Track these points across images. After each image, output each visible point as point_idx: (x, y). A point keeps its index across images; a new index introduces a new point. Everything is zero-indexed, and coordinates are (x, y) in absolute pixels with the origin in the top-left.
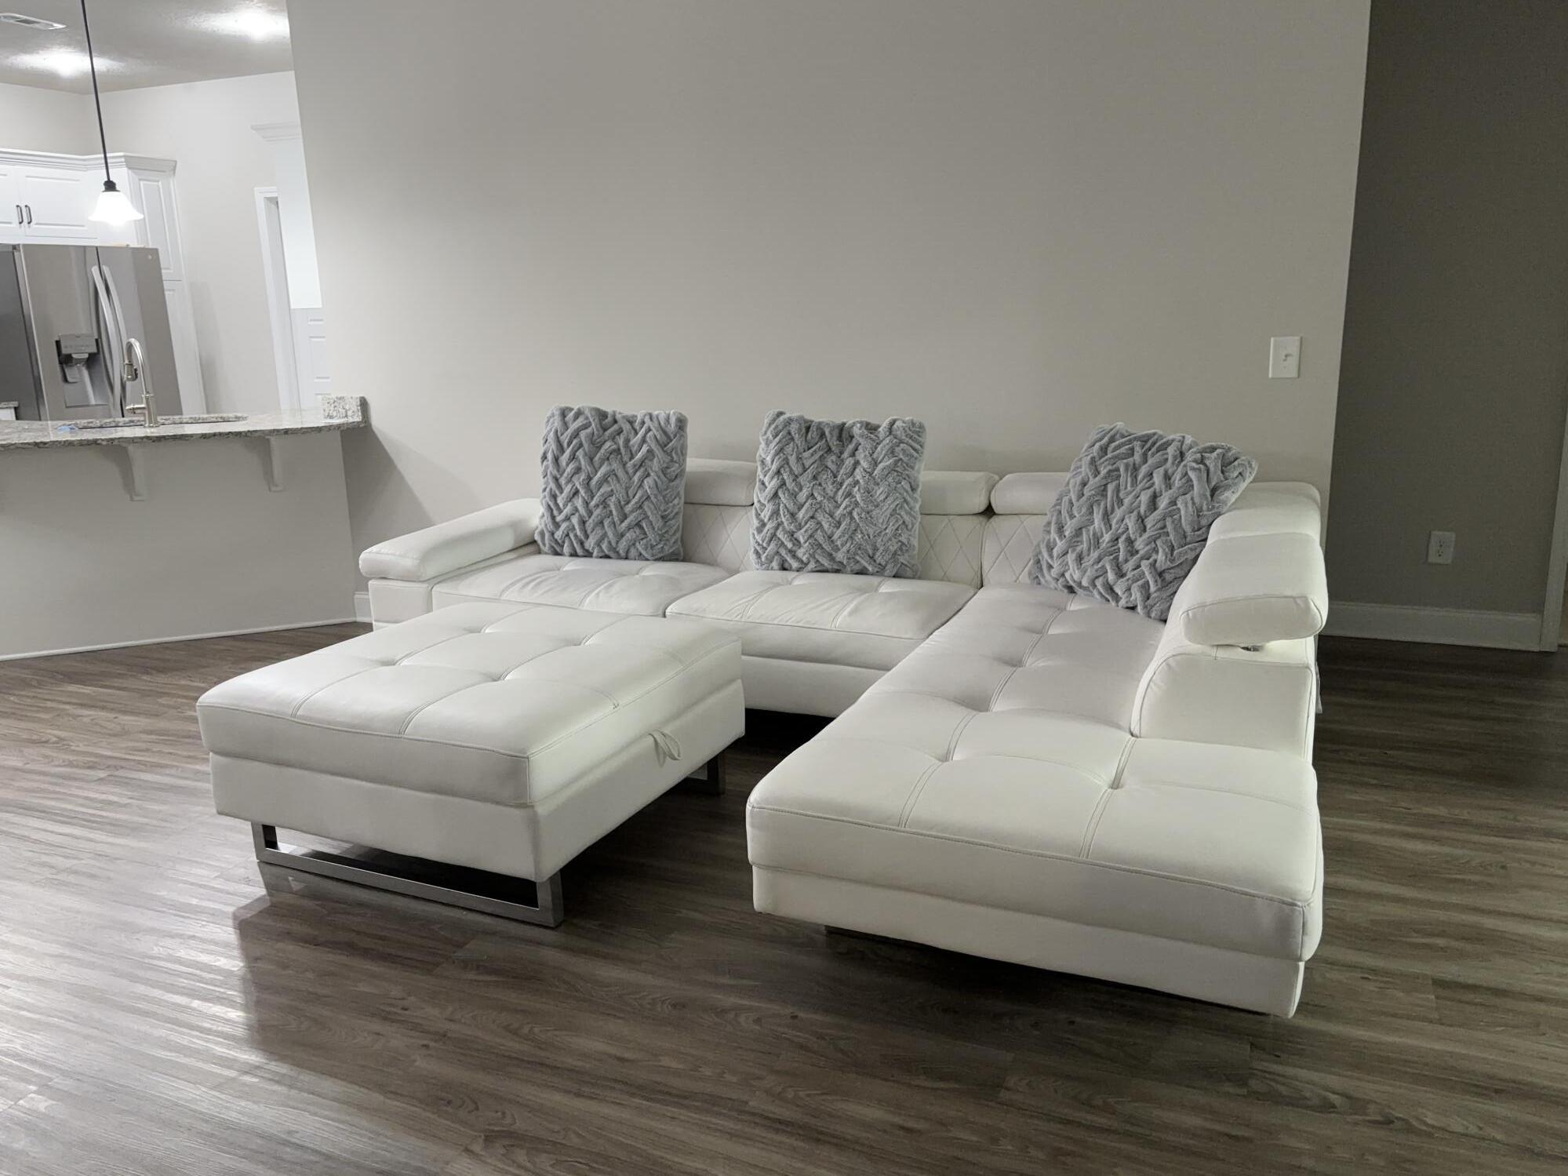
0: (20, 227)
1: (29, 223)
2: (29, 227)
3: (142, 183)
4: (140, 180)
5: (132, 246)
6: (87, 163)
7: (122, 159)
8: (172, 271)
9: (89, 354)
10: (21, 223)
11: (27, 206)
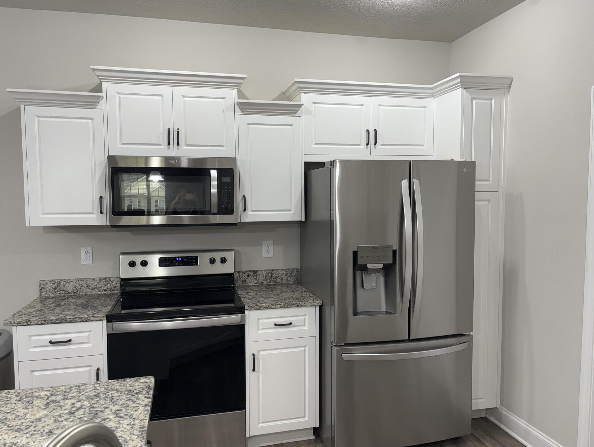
0: (367, 148)
2: (375, 148)
3: (474, 101)
4: (473, 99)
5: (455, 160)
6: (433, 91)
7: (459, 80)
8: (490, 183)
9: (384, 265)
10: (367, 144)
11: (375, 131)
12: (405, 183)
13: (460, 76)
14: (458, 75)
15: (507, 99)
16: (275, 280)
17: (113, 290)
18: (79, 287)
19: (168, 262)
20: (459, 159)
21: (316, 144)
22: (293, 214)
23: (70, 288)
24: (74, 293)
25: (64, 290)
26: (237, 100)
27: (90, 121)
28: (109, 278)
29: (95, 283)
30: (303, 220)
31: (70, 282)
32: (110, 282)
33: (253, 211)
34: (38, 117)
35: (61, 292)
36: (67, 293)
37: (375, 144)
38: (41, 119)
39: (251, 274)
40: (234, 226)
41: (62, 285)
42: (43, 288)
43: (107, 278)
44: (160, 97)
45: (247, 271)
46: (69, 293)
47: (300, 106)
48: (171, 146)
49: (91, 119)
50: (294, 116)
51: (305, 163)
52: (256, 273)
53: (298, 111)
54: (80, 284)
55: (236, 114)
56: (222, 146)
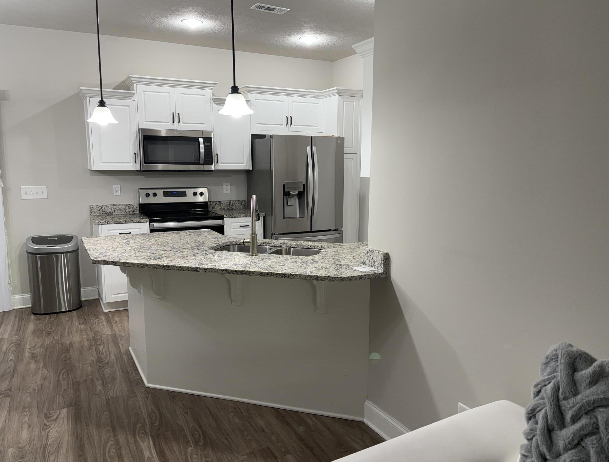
0: (286, 127)
2: (291, 127)
3: (344, 103)
4: (344, 101)
6: (323, 94)
7: (336, 91)
8: (353, 149)
9: (299, 192)
10: (287, 125)
11: (291, 117)
12: (309, 148)
14: (336, 88)
15: (361, 102)
16: (232, 207)
17: (134, 212)
18: (114, 209)
19: (168, 194)
20: (336, 136)
21: (257, 124)
22: (245, 165)
23: (108, 210)
24: (111, 213)
25: (105, 211)
26: (212, 97)
27: (128, 107)
28: (132, 204)
29: (123, 207)
30: (251, 169)
31: (108, 206)
32: (132, 207)
33: (222, 163)
35: (103, 212)
36: (106, 213)
37: (291, 125)
39: (218, 203)
40: (211, 172)
41: (103, 208)
42: (92, 210)
43: (130, 204)
44: (167, 94)
45: (214, 201)
46: (108, 213)
47: (248, 101)
48: (175, 123)
49: (128, 106)
51: (252, 135)
52: (220, 202)
54: (115, 207)
55: (212, 105)
56: (204, 124)
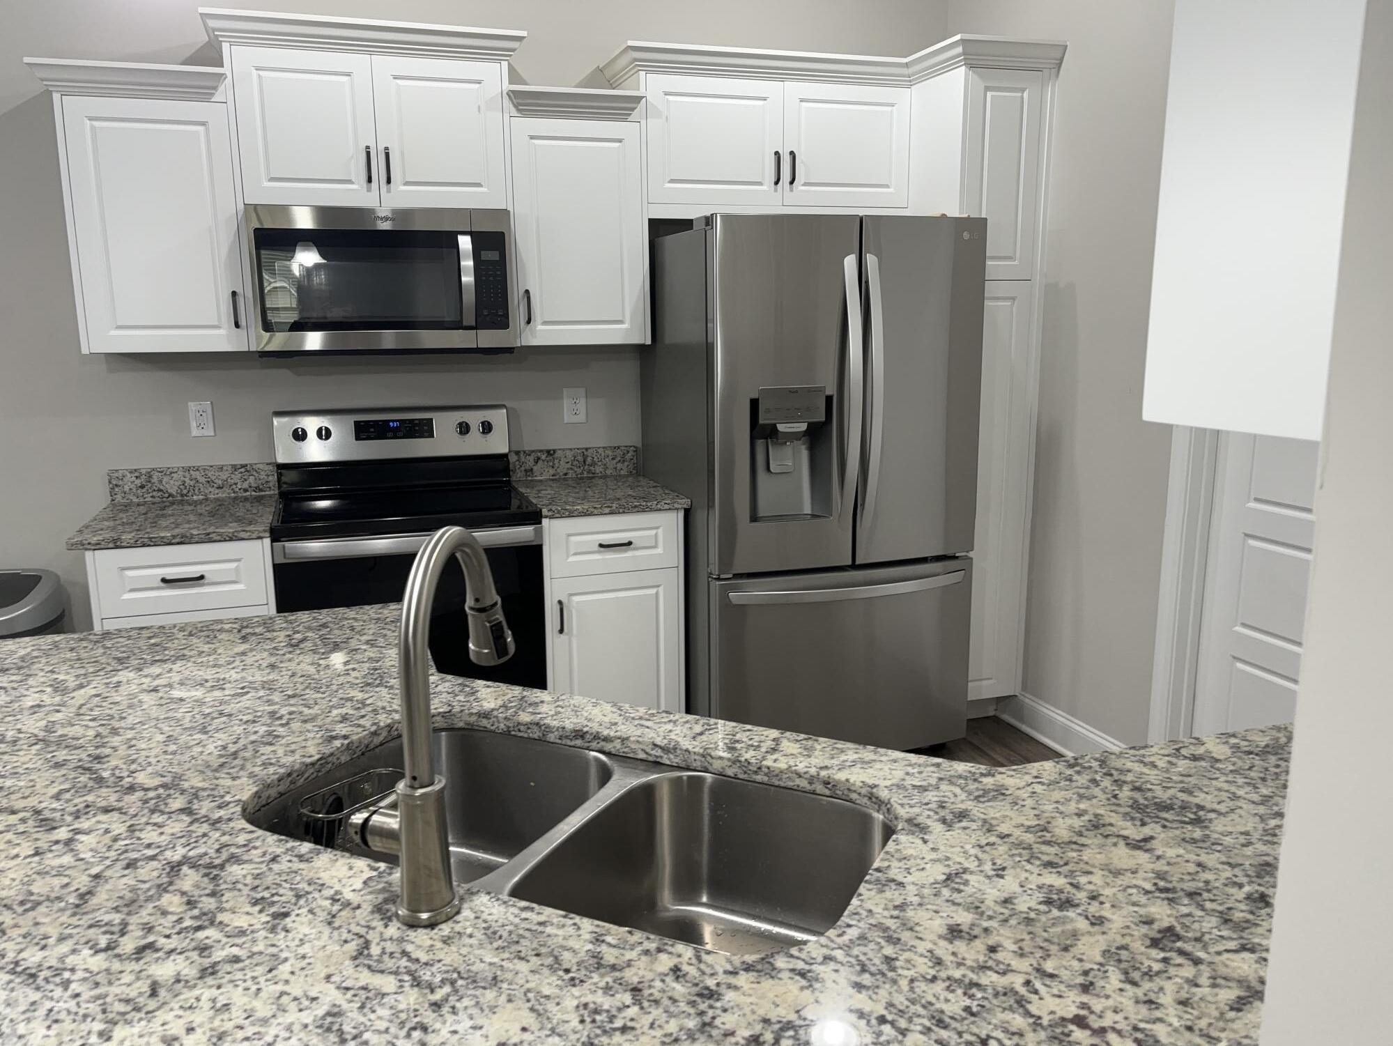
0: (776, 190)
1: (792, 182)
2: (791, 190)
3: (989, 94)
4: (987, 89)
5: (949, 215)
6: (911, 70)
7: (960, 50)
8: (1016, 263)
9: (810, 424)
10: (777, 183)
11: (792, 153)
12: (850, 262)
13: (962, 41)
14: (958, 37)
15: (1053, 90)
16: (592, 468)
17: (261, 490)
19: (372, 430)
20: (957, 215)
21: (672, 181)
22: (627, 329)
23: (172, 486)
25: (160, 490)
26: (507, 86)
27: (201, 129)
28: (251, 465)
29: (224, 475)
30: (649, 342)
31: (171, 473)
32: (255, 473)
33: (545, 323)
34: (91, 119)
35: (155, 494)
36: (167, 495)
38: (96, 124)
39: (543, 457)
40: (507, 355)
41: (155, 480)
42: (117, 485)
43: (246, 465)
44: (345, 79)
45: (533, 451)
47: (638, 99)
48: (374, 184)
49: (203, 124)
50: (625, 120)
51: (650, 220)
52: (551, 455)
53: (633, 109)
54: (194, 477)
55: (507, 116)
56: (479, 185)
